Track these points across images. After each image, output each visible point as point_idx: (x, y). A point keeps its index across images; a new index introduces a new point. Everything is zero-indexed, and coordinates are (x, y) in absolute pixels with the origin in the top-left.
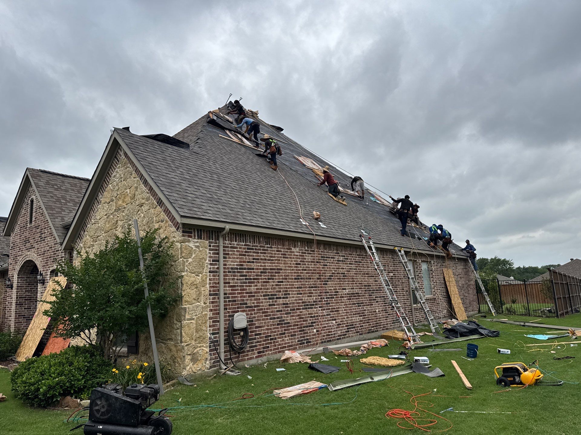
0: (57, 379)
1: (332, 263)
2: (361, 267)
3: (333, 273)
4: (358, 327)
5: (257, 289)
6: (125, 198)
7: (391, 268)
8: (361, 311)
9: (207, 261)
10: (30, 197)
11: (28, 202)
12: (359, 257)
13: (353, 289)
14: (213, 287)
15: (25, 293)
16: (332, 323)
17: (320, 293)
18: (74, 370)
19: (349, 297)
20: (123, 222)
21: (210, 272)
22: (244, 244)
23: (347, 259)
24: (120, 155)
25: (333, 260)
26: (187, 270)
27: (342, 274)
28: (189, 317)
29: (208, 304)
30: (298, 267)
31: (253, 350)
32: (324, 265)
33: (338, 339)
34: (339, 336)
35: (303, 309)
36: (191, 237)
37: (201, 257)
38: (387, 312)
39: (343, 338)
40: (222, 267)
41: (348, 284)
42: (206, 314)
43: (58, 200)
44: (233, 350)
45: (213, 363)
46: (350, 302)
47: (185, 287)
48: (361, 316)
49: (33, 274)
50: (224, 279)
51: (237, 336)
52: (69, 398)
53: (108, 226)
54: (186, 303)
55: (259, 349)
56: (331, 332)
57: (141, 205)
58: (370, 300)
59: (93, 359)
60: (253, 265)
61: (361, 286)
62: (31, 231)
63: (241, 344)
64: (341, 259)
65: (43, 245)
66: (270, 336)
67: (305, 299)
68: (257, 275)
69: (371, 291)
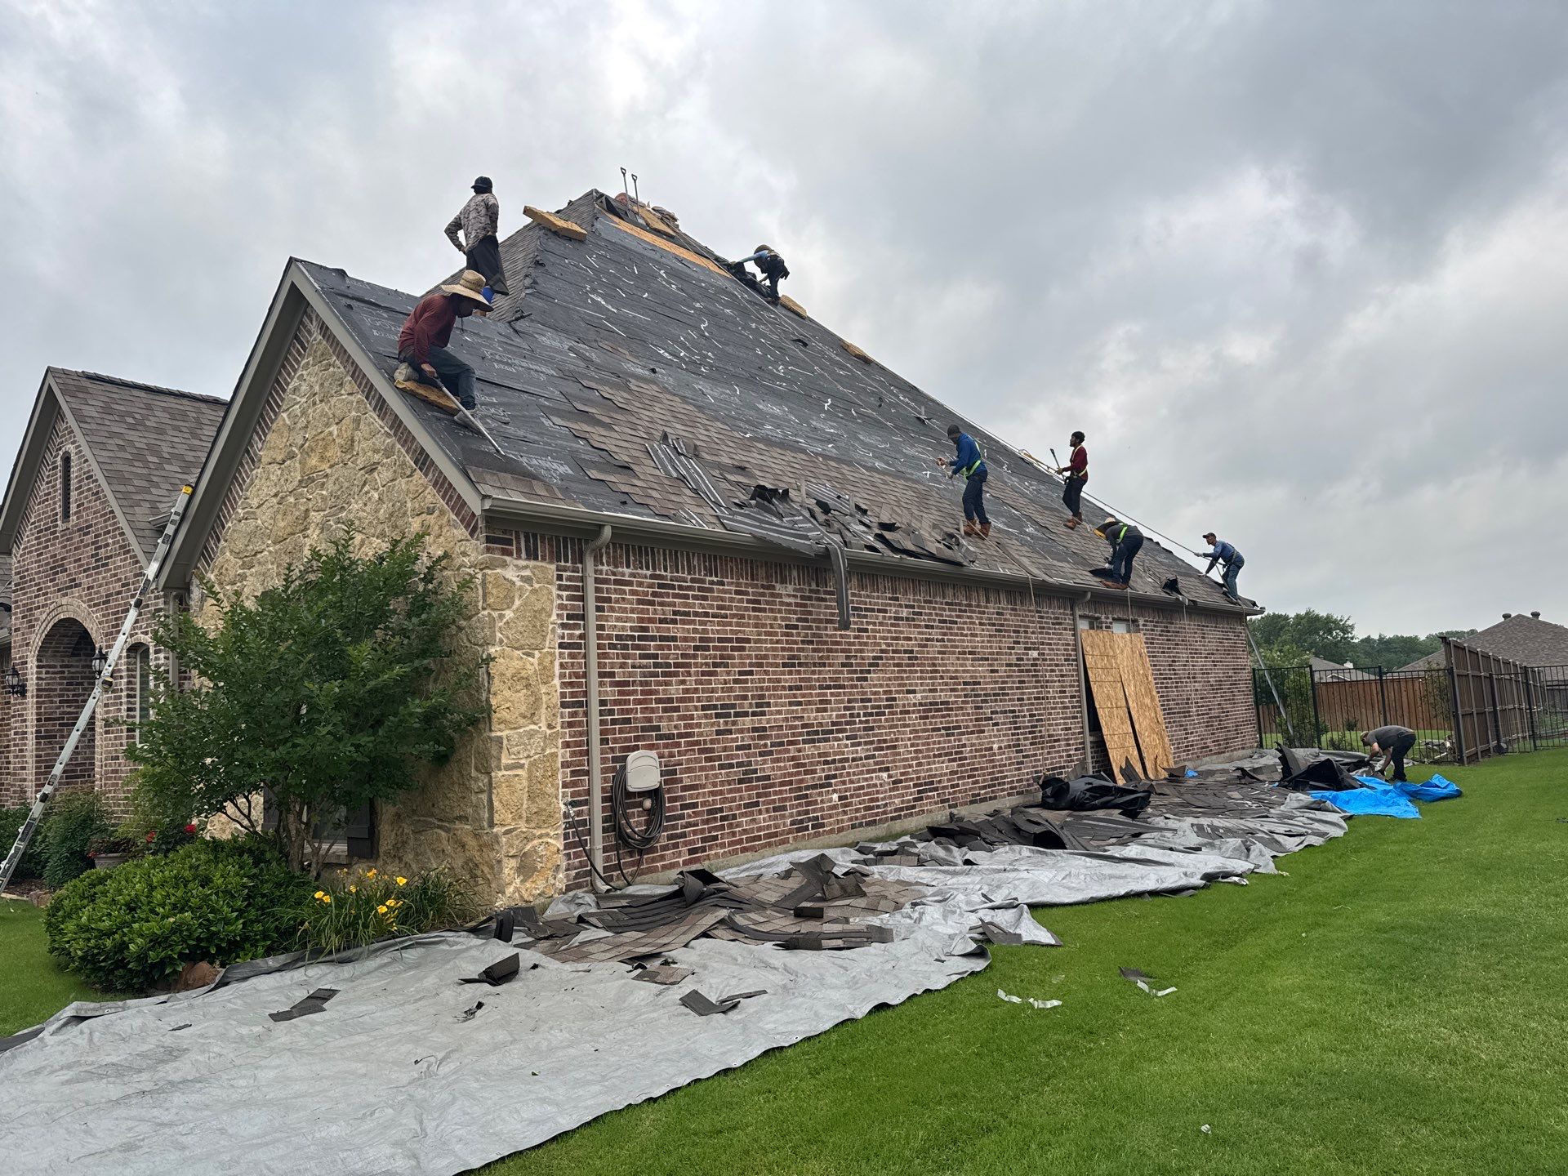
0: (172, 920)
1: (881, 624)
2: (957, 635)
3: (882, 651)
4: (944, 788)
5: (686, 691)
6: (325, 448)
7: (1034, 638)
8: (954, 747)
9: (554, 617)
10: (60, 449)
11: (55, 462)
12: (950, 610)
13: (935, 691)
14: (571, 684)
15: (59, 707)
16: (878, 778)
17: (849, 701)
18: (214, 897)
19: (924, 711)
20: (322, 513)
21: (561, 646)
22: (649, 573)
23: (920, 614)
24: (309, 332)
25: (884, 618)
26: (501, 641)
27: (906, 652)
28: (510, 762)
29: (559, 728)
30: (792, 635)
31: (676, 846)
32: (859, 630)
33: (893, 819)
34: (896, 810)
35: (804, 742)
36: (510, 554)
37: (538, 606)
38: (1021, 751)
39: (905, 816)
40: (593, 633)
41: (921, 678)
42: (554, 755)
43: (139, 457)
44: (627, 844)
45: (577, 876)
46: (925, 724)
47: (497, 684)
48: (954, 760)
49: (79, 655)
50: (600, 665)
51: (635, 810)
52: (204, 966)
53: (282, 524)
54: (502, 726)
55: (694, 842)
56: (877, 800)
57: (371, 469)
58: (977, 720)
59: (262, 869)
60: (676, 630)
61: (955, 684)
62: (68, 540)
63: (647, 830)
64: (904, 613)
65: (104, 578)
66: (721, 810)
67: (811, 716)
68: (684, 656)
69: (980, 695)
